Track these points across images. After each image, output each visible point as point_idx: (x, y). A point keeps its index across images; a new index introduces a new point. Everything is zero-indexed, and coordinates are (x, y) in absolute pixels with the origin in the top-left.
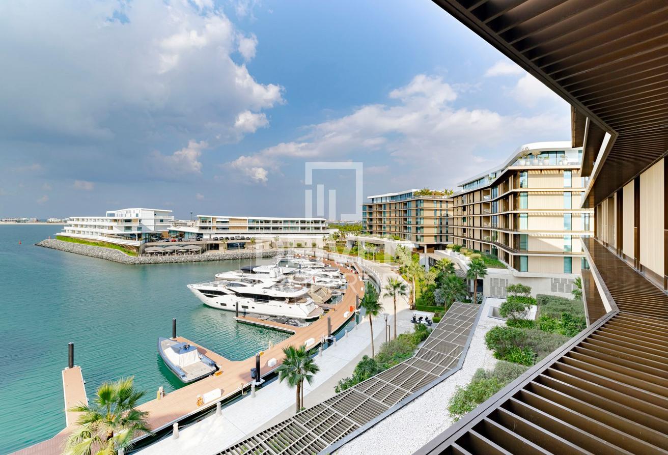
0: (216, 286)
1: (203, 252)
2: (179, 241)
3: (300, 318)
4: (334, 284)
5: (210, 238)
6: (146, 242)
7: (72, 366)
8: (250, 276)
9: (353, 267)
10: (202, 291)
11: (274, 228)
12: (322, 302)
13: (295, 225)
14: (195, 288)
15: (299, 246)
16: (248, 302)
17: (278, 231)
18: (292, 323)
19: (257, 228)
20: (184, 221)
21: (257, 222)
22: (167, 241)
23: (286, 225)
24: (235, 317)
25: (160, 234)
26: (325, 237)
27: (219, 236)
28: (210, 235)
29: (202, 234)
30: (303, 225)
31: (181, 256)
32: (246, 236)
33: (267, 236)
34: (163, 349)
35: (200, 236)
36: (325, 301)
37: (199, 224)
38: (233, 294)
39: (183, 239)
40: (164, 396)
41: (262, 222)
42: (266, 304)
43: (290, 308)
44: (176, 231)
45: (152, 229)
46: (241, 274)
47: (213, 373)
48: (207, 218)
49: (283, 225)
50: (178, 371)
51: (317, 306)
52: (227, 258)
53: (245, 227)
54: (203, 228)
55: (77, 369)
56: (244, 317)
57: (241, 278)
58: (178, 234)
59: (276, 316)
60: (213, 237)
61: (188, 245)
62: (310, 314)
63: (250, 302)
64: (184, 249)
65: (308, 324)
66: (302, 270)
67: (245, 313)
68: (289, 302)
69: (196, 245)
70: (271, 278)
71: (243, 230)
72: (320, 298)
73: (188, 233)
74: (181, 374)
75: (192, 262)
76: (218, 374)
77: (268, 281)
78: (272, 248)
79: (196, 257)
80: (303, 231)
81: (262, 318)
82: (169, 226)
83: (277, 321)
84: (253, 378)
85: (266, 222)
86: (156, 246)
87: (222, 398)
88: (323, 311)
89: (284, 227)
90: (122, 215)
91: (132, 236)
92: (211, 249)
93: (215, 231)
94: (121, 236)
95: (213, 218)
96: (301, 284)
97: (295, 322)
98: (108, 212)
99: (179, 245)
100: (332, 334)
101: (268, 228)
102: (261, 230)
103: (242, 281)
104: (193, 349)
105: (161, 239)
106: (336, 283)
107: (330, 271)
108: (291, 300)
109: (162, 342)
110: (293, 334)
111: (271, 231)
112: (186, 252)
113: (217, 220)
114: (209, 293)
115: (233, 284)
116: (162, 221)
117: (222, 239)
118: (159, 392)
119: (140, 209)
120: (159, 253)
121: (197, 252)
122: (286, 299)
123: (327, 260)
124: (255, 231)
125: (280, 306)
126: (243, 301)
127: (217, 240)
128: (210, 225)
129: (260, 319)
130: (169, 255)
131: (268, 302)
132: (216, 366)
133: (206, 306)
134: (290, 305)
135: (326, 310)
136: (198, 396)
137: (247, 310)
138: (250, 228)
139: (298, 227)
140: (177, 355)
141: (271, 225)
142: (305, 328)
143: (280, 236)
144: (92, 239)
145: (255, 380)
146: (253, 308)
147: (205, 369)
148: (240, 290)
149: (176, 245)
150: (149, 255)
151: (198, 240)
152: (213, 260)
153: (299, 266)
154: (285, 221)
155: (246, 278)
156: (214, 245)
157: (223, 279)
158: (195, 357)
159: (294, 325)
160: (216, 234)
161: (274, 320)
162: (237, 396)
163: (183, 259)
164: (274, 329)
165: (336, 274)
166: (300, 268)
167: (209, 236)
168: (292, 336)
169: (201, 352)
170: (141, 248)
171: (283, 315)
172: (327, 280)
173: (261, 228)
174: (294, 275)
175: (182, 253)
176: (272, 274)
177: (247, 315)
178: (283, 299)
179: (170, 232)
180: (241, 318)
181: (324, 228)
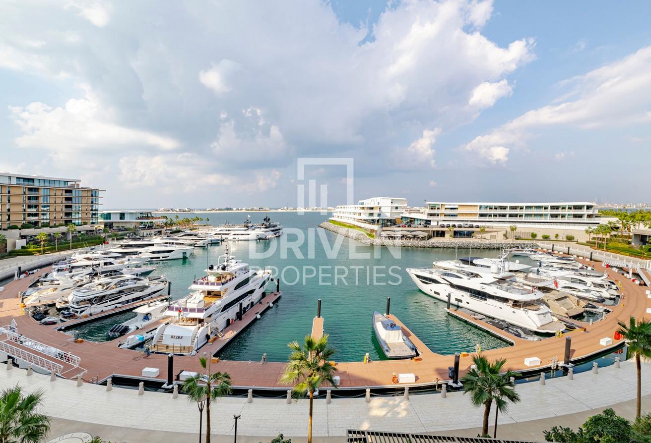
0: (431, 273)
1: (428, 239)
2: (408, 227)
3: (526, 329)
4: (593, 295)
5: (438, 225)
6: (382, 227)
7: (319, 317)
8: (468, 268)
9: (636, 275)
10: (418, 276)
11: (511, 216)
12: (566, 316)
13: (542, 211)
14: (413, 272)
15: (546, 238)
16: (463, 296)
17: (518, 219)
18: (513, 332)
19: (490, 216)
20: (418, 208)
21: (490, 208)
22: (398, 227)
23: (529, 212)
24: (446, 309)
25: (394, 220)
26: (590, 228)
27: (445, 223)
28: (438, 222)
29: (430, 221)
30: (555, 212)
31: (408, 241)
32: (475, 224)
33: (501, 225)
34: (376, 321)
35: (428, 222)
36: (570, 316)
37: (429, 211)
38: (448, 284)
39: (412, 225)
40: (369, 362)
41: (496, 209)
42: (483, 302)
43: (514, 312)
44: (408, 218)
45: (388, 216)
46: (458, 265)
47: (412, 357)
48: (436, 204)
49: (524, 212)
50: (383, 344)
51: (556, 319)
52: (452, 246)
53: (475, 214)
54: (431, 215)
55: (322, 319)
56: (455, 310)
57: (458, 268)
58: (408, 221)
59: (494, 319)
60: (440, 223)
61: (416, 231)
62: (541, 326)
63: (465, 297)
64: (412, 235)
65: (536, 338)
66: (541, 270)
67: (458, 307)
68: (513, 305)
69: (423, 231)
70: (492, 273)
71: (474, 217)
72: (562, 309)
73: (418, 219)
74: (385, 348)
75: (417, 247)
76: (417, 360)
77: (488, 276)
78: (507, 238)
79: (422, 243)
80: (555, 220)
81: (476, 317)
82: (402, 213)
83: (494, 324)
84: (450, 377)
85: (501, 209)
86: (390, 231)
87: (414, 384)
88: (565, 327)
89: (526, 215)
90: (368, 204)
91: (373, 221)
92: (437, 236)
93: (443, 218)
94: (366, 221)
95: (442, 205)
96: (533, 287)
97: (517, 331)
98: (360, 201)
99: (408, 231)
100: (572, 362)
101: (504, 215)
102: (495, 217)
103: (458, 272)
104: (398, 328)
105: (395, 224)
106: (598, 294)
107: (587, 276)
108: (516, 304)
109: (376, 315)
110: (512, 344)
111: (507, 219)
112: (413, 237)
113: (446, 207)
114: (424, 279)
115: (448, 273)
116: (397, 208)
117: (448, 226)
118: (365, 357)
119: (381, 198)
120: (391, 237)
121: (423, 238)
122: (510, 301)
123: (588, 260)
124: (487, 219)
125: (501, 308)
126: (456, 294)
127: (444, 227)
128: (438, 212)
129: (474, 316)
130: (399, 239)
131: (486, 300)
132: (416, 351)
133: (420, 291)
134: (514, 310)
135: (570, 328)
136: (394, 374)
137: (460, 304)
138: (482, 215)
139: (546, 215)
140: (384, 329)
141: (508, 211)
142: (530, 342)
143: (518, 225)
144: (347, 223)
145: (452, 381)
146: (468, 303)
147: (406, 351)
148: (455, 281)
149: (406, 231)
150: (383, 238)
151: (425, 227)
152: (438, 247)
153: (539, 264)
154: (527, 207)
155: (463, 269)
156: (440, 232)
157: (440, 267)
158: (399, 337)
159: (515, 335)
160: (443, 221)
161: (490, 322)
162: (431, 389)
163: (410, 244)
164: (488, 332)
165: (598, 281)
166: (540, 266)
167: (436, 223)
168: (510, 346)
169: (406, 334)
170: (378, 232)
171: (503, 319)
172: (581, 287)
173: (495, 215)
174: (526, 274)
175: (410, 238)
176: (494, 268)
177: (460, 309)
178: (505, 300)
179: (402, 218)
180: (452, 311)
181: (589, 216)
